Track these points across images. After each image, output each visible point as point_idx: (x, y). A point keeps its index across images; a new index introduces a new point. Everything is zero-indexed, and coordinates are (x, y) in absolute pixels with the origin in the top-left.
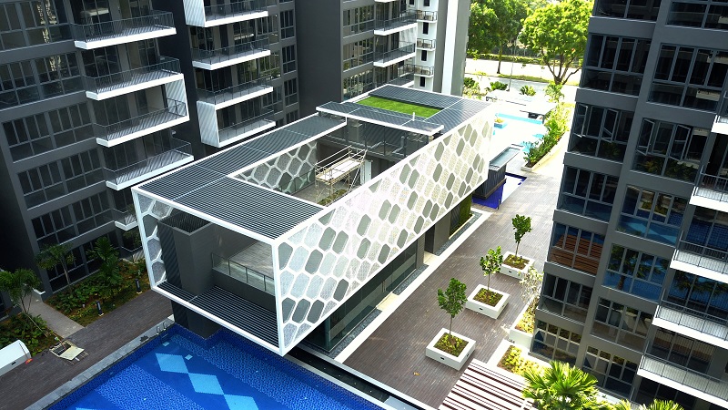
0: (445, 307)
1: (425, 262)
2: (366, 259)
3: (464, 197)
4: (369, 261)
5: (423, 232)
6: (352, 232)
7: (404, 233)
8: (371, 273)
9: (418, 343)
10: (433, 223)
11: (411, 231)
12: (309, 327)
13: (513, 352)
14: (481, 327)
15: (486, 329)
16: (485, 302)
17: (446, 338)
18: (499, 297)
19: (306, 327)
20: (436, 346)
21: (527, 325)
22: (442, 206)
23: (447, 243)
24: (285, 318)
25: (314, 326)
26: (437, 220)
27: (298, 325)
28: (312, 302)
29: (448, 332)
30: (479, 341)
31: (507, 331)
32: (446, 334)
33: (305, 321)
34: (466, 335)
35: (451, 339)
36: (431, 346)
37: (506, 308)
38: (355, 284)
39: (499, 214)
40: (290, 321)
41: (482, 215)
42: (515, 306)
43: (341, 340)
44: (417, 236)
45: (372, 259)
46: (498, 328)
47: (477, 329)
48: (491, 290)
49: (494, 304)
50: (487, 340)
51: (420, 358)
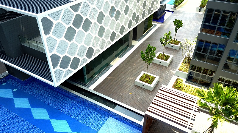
0: (144, 60)
1: (133, 44)
2: (103, 37)
3: (150, 15)
4: (105, 39)
5: (132, 28)
6: (94, 21)
7: (123, 28)
8: (107, 46)
9: (130, 79)
10: (136, 25)
11: (126, 27)
12: (72, 71)
13: (179, 81)
14: (161, 70)
15: (163, 71)
16: (162, 59)
17: (145, 75)
18: (168, 57)
19: (69, 72)
20: (140, 80)
21: (184, 68)
22: (141, 17)
23: (142, 36)
24: (55, 66)
25: (75, 71)
26: (138, 23)
27: (65, 71)
28: (72, 58)
29: (146, 73)
30: (161, 77)
31: (174, 72)
32: (144, 74)
33: (69, 68)
34: (154, 74)
35: (147, 76)
36: (137, 80)
37: (172, 62)
38: (98, 51)
39: (164, 25)
40: (58, 67)
41: (157, 25)
42: (176, 61)
43: (92, 78)
44: (129, 30)
45: (107, 38)
46: (169, 71)
47: (159, 71)
48: (164, 54)
49: (166, 60)
50: (164, 77)
51: (132, 85)
